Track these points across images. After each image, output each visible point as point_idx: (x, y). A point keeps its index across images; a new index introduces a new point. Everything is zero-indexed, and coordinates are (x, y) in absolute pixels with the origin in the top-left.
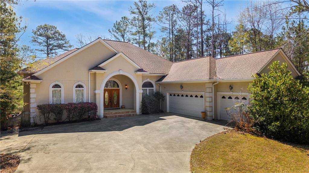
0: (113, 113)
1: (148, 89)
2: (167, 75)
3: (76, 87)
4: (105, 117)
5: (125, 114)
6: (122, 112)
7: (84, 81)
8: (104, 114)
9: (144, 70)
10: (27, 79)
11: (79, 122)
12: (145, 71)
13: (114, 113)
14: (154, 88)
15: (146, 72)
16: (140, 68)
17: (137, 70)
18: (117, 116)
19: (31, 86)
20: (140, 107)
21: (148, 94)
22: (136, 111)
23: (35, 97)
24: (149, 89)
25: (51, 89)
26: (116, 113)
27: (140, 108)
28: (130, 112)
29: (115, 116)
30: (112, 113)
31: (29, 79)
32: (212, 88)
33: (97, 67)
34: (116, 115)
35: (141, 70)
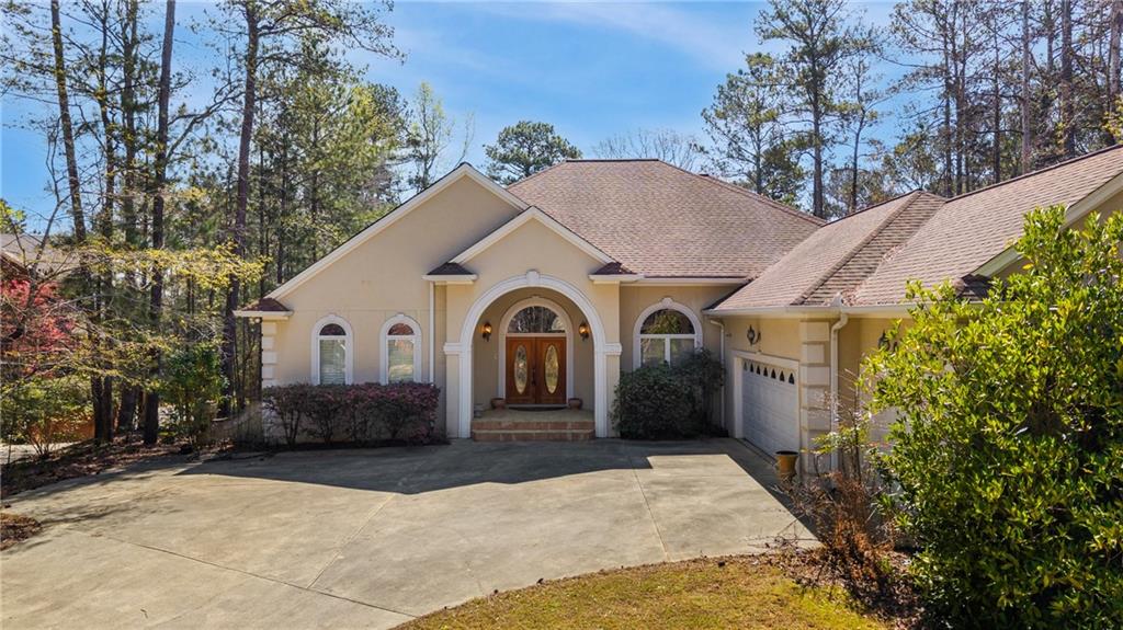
0: (503, 425)
1: (667, 338)
2: (750, 281)
3: (390, 333)
4: (473, 437)
5: (550, 431)
6: (538, 423)
7: (416, 311)
8: (472, 426)
9: (625, 265)
10: (248, 309)
11: (374, 447)
12: (625, 272)
13: (507, 424)
14: (697, 337)
15: (631, 273)
16: (609, 261)
17: (595, 267)
18: (514, 438)
19: (265, 329)
20: (612, 410)
21: (668, 358)
22: (594, 423)
23: (274, 362)
24: (672, 340)
25: (316, 338)
26: (516, 426)
27: (609, 415)
28: (569, 426)
29: (503, 434)
30: (500, 423)
31: (253, 309)
32: (826, 345)
33: (449, 268)
34: (509, 434)
35: (613, 268)
